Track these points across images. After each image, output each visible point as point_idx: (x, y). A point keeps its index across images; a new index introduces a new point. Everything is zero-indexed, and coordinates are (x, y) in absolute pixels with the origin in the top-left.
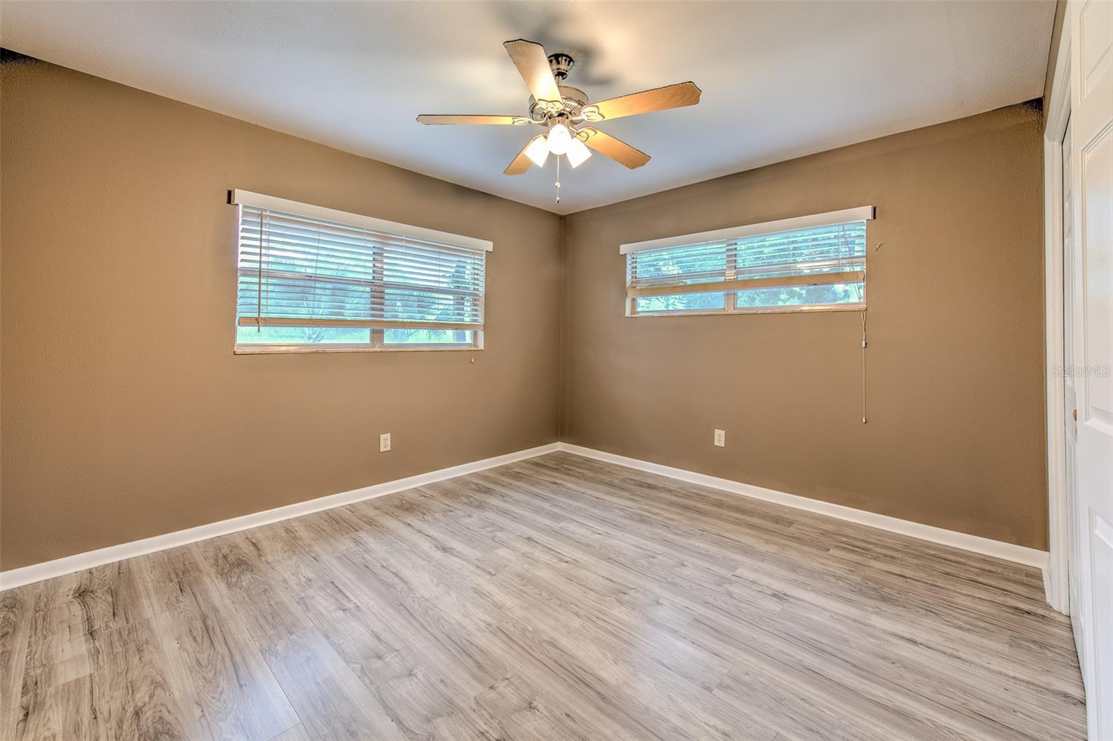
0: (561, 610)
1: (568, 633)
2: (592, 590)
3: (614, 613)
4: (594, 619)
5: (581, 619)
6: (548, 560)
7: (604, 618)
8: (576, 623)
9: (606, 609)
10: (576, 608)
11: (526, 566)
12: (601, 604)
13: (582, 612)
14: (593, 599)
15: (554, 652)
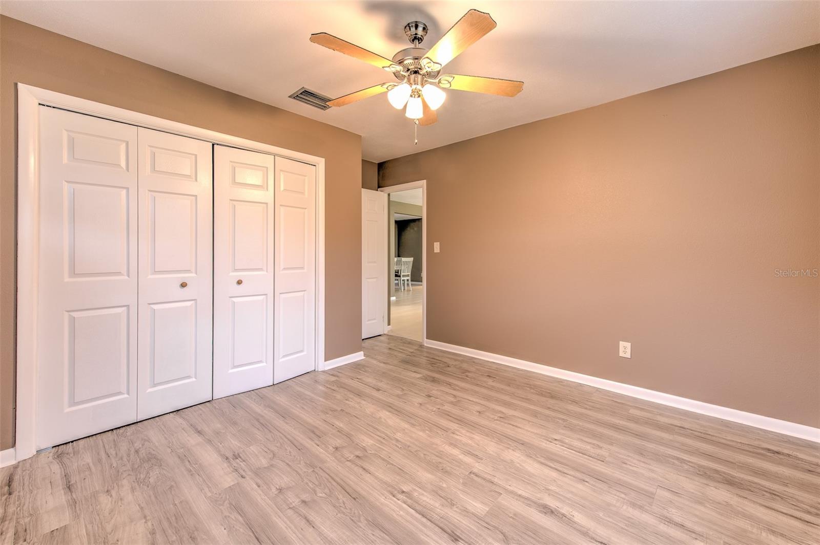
0: (408, 444)
1: (404, 430)
2: (384, 460)
3: (372, 442)
4: (386, 438)
5: (396, 439)
6: (423, 494)
7: (379, 438)
8: (399, 436)
9: (377, 445)
10: (397, 445)
11: (444, 485)
12: (380, 448)
13: (394, 442)
14: (384, 452)
15: (412, 421)
